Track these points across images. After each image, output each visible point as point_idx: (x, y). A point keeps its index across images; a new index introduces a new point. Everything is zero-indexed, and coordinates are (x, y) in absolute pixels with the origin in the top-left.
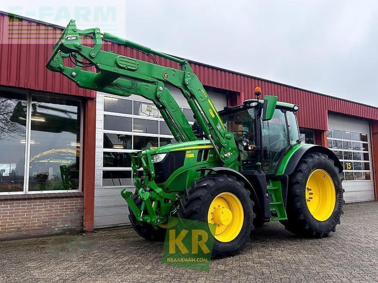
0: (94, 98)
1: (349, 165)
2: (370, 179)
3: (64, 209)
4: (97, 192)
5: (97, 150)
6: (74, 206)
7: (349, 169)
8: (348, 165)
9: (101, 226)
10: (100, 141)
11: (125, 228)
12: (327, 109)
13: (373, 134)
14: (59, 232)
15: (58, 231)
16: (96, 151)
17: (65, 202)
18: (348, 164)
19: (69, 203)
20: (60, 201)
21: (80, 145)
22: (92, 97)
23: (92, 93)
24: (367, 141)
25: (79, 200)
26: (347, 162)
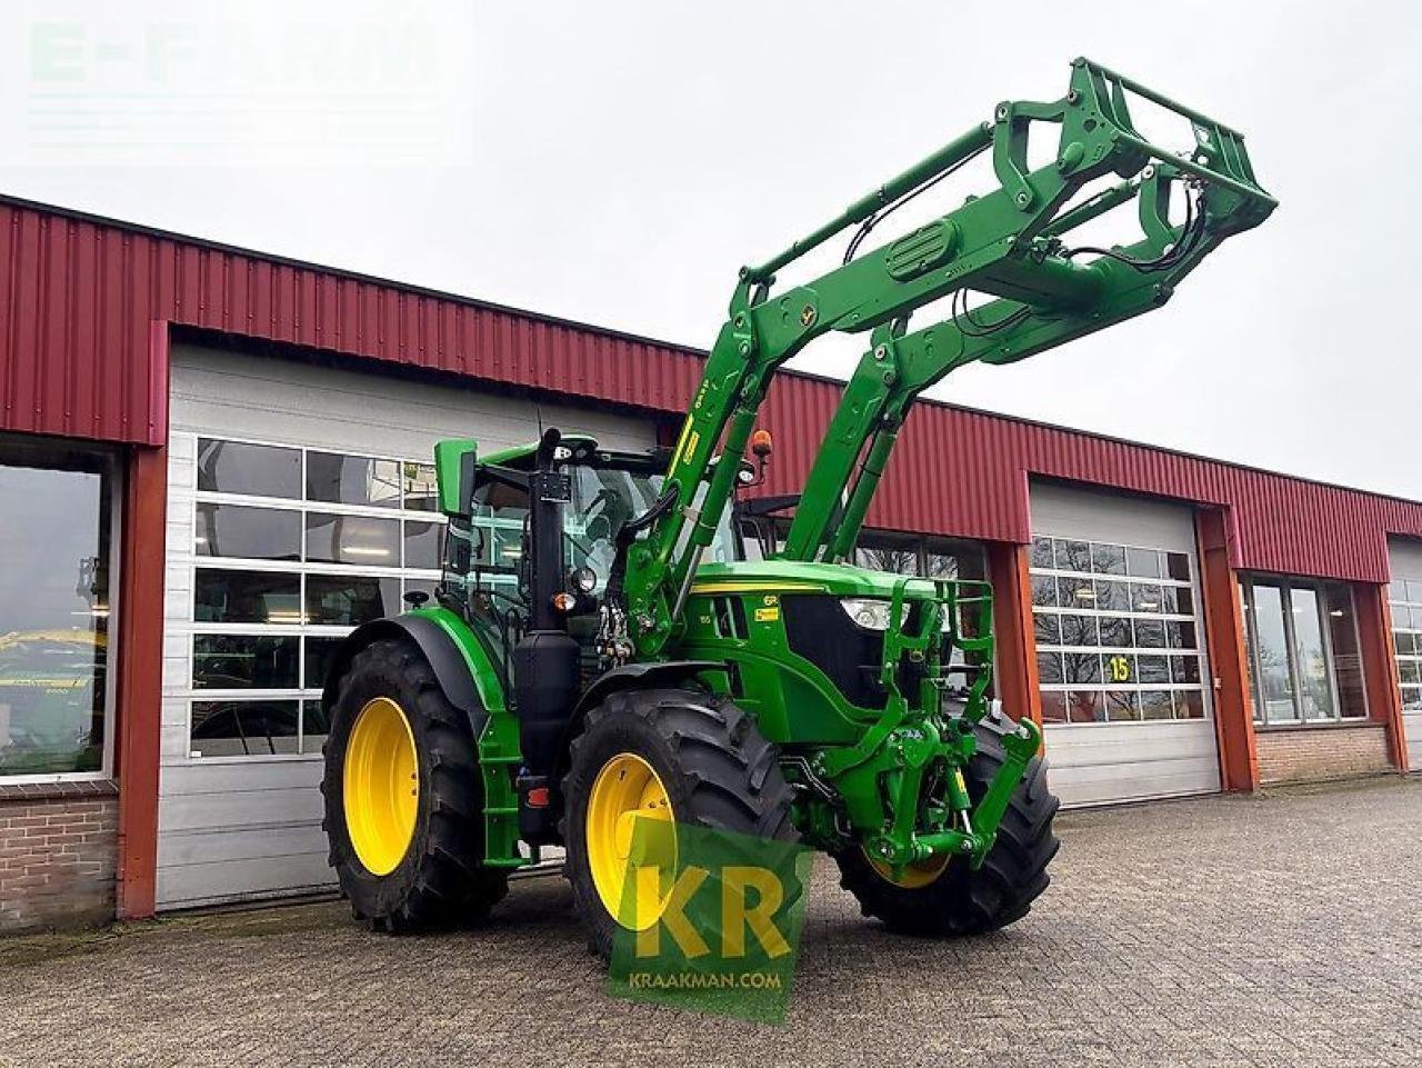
0: (160, 447)
1: (1121, 667)
2: (1202, 716)
3: (46, 840)
4: (167, 780)
5: (170, 628)
6: (85, 828)
7: (1122, 682)
8: (1118, 667)
9: (185, 901)
10: (185, 595)
11: (276, 907)
12: (1026, 466)
13: (1206, 552)
14: (24, 923)
15: (22, 921)
16: (166, 632)
17: (50, 814)
18: (1118, 661)
19: (65, 820)
20: (30, 813)
21: (109, 612)
22: (151, 443)
23: (151, 429)
24: (1188, 580)
25: (104, 808)
26: (1115, 655)
